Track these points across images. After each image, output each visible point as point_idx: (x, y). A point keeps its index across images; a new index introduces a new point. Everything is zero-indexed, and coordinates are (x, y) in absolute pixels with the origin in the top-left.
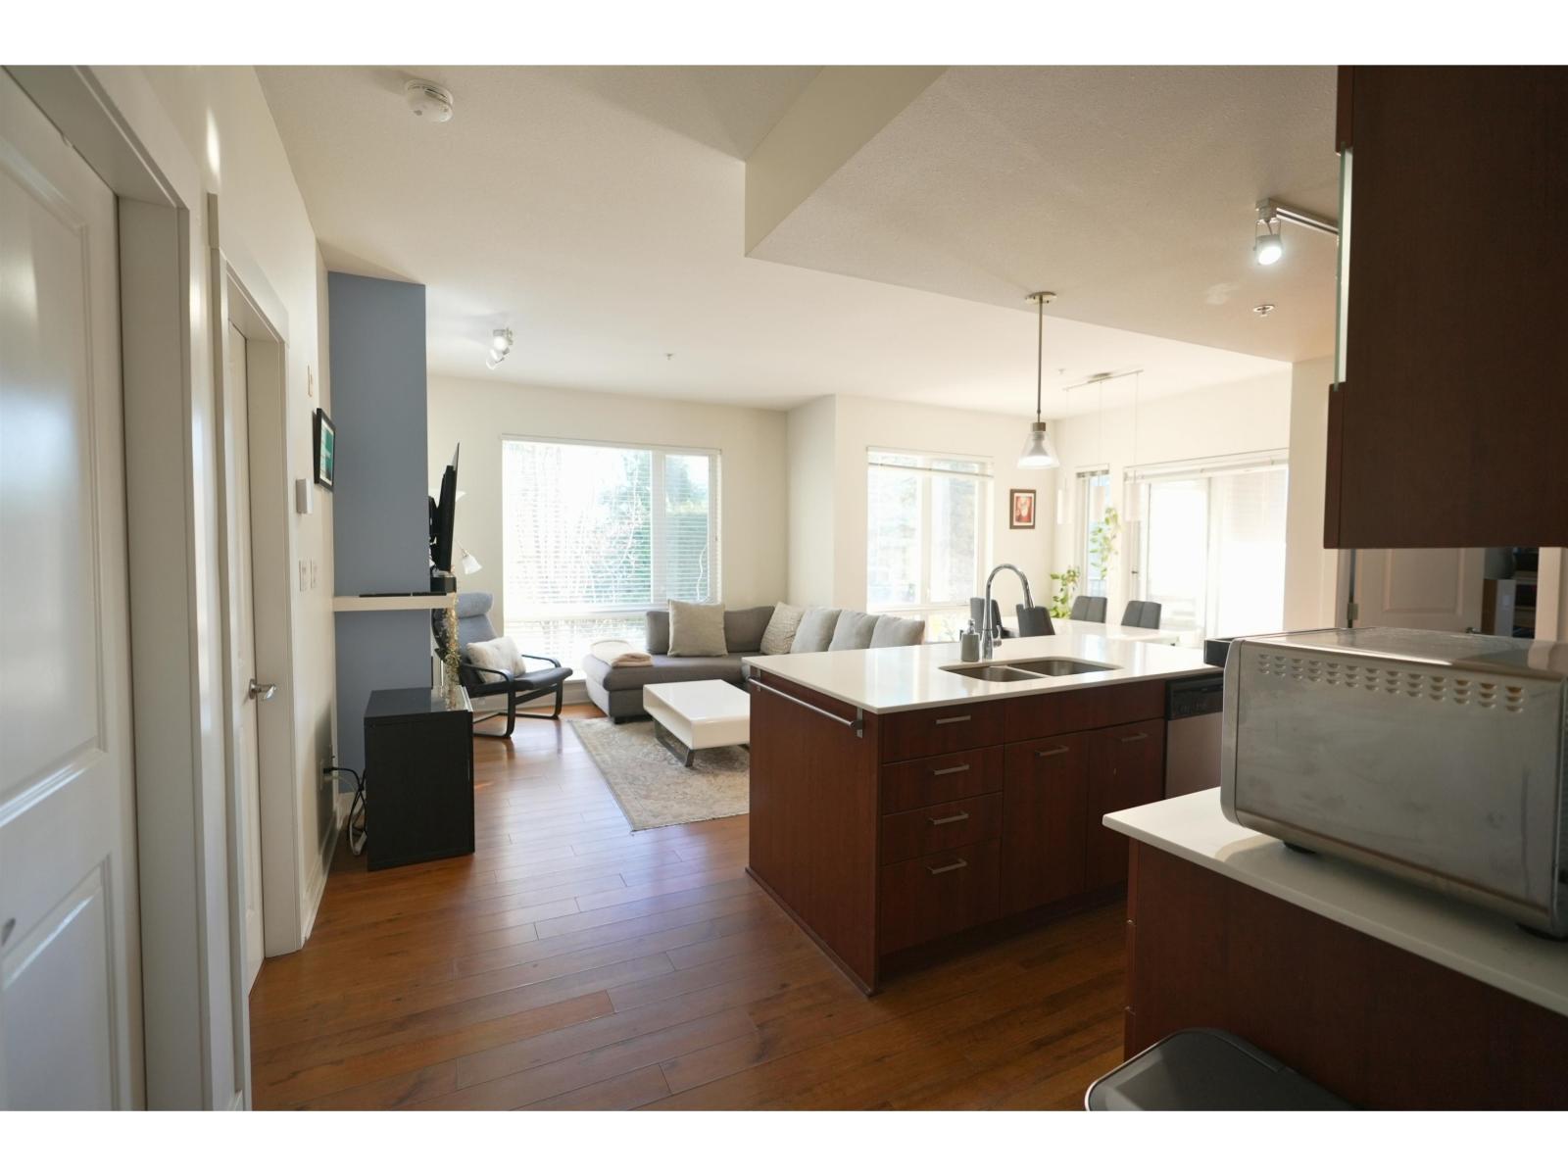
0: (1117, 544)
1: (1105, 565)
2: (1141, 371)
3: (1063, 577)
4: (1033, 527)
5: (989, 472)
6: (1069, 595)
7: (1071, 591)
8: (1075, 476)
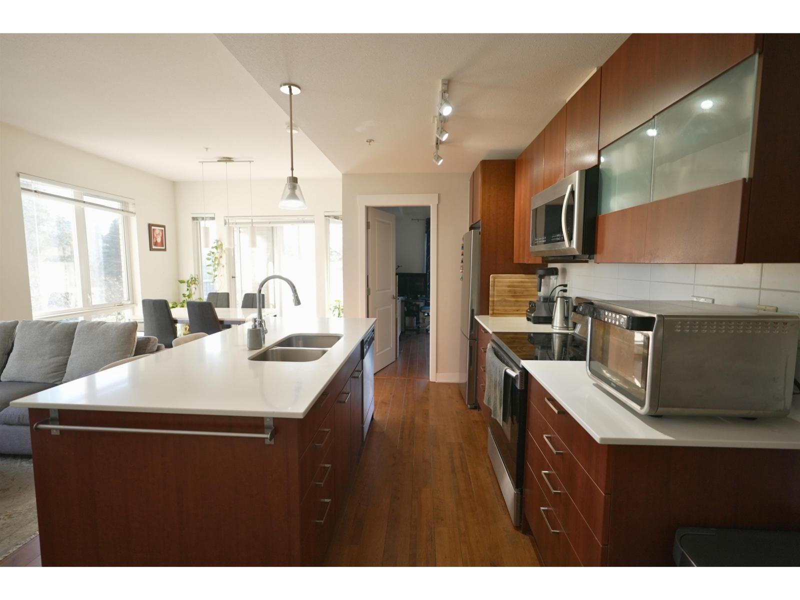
0: (224, 261)
1: (216, 273)
2: (253, 161)
3: (188, 281)
4: (165, 250)
5: (131, 209)
6: (193, 292)
7: (193, 290)
8: (191, 219)
